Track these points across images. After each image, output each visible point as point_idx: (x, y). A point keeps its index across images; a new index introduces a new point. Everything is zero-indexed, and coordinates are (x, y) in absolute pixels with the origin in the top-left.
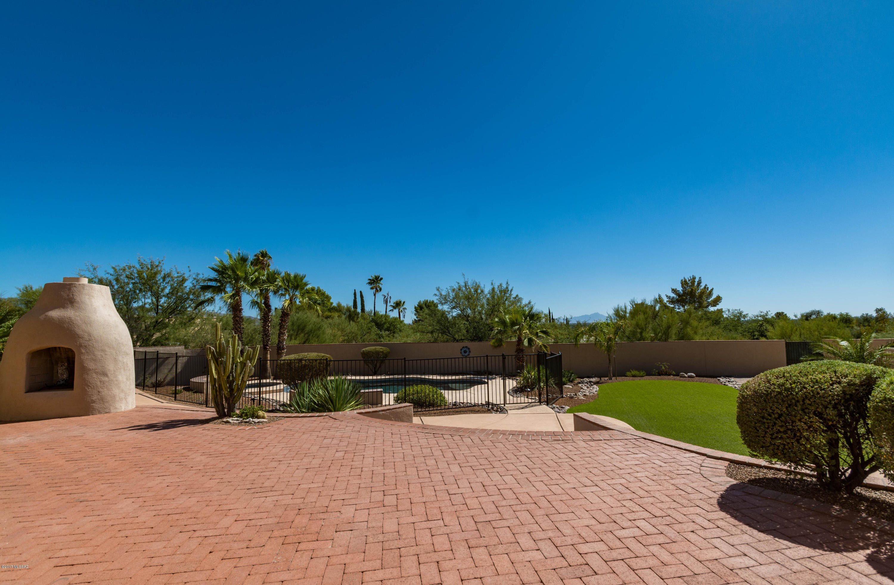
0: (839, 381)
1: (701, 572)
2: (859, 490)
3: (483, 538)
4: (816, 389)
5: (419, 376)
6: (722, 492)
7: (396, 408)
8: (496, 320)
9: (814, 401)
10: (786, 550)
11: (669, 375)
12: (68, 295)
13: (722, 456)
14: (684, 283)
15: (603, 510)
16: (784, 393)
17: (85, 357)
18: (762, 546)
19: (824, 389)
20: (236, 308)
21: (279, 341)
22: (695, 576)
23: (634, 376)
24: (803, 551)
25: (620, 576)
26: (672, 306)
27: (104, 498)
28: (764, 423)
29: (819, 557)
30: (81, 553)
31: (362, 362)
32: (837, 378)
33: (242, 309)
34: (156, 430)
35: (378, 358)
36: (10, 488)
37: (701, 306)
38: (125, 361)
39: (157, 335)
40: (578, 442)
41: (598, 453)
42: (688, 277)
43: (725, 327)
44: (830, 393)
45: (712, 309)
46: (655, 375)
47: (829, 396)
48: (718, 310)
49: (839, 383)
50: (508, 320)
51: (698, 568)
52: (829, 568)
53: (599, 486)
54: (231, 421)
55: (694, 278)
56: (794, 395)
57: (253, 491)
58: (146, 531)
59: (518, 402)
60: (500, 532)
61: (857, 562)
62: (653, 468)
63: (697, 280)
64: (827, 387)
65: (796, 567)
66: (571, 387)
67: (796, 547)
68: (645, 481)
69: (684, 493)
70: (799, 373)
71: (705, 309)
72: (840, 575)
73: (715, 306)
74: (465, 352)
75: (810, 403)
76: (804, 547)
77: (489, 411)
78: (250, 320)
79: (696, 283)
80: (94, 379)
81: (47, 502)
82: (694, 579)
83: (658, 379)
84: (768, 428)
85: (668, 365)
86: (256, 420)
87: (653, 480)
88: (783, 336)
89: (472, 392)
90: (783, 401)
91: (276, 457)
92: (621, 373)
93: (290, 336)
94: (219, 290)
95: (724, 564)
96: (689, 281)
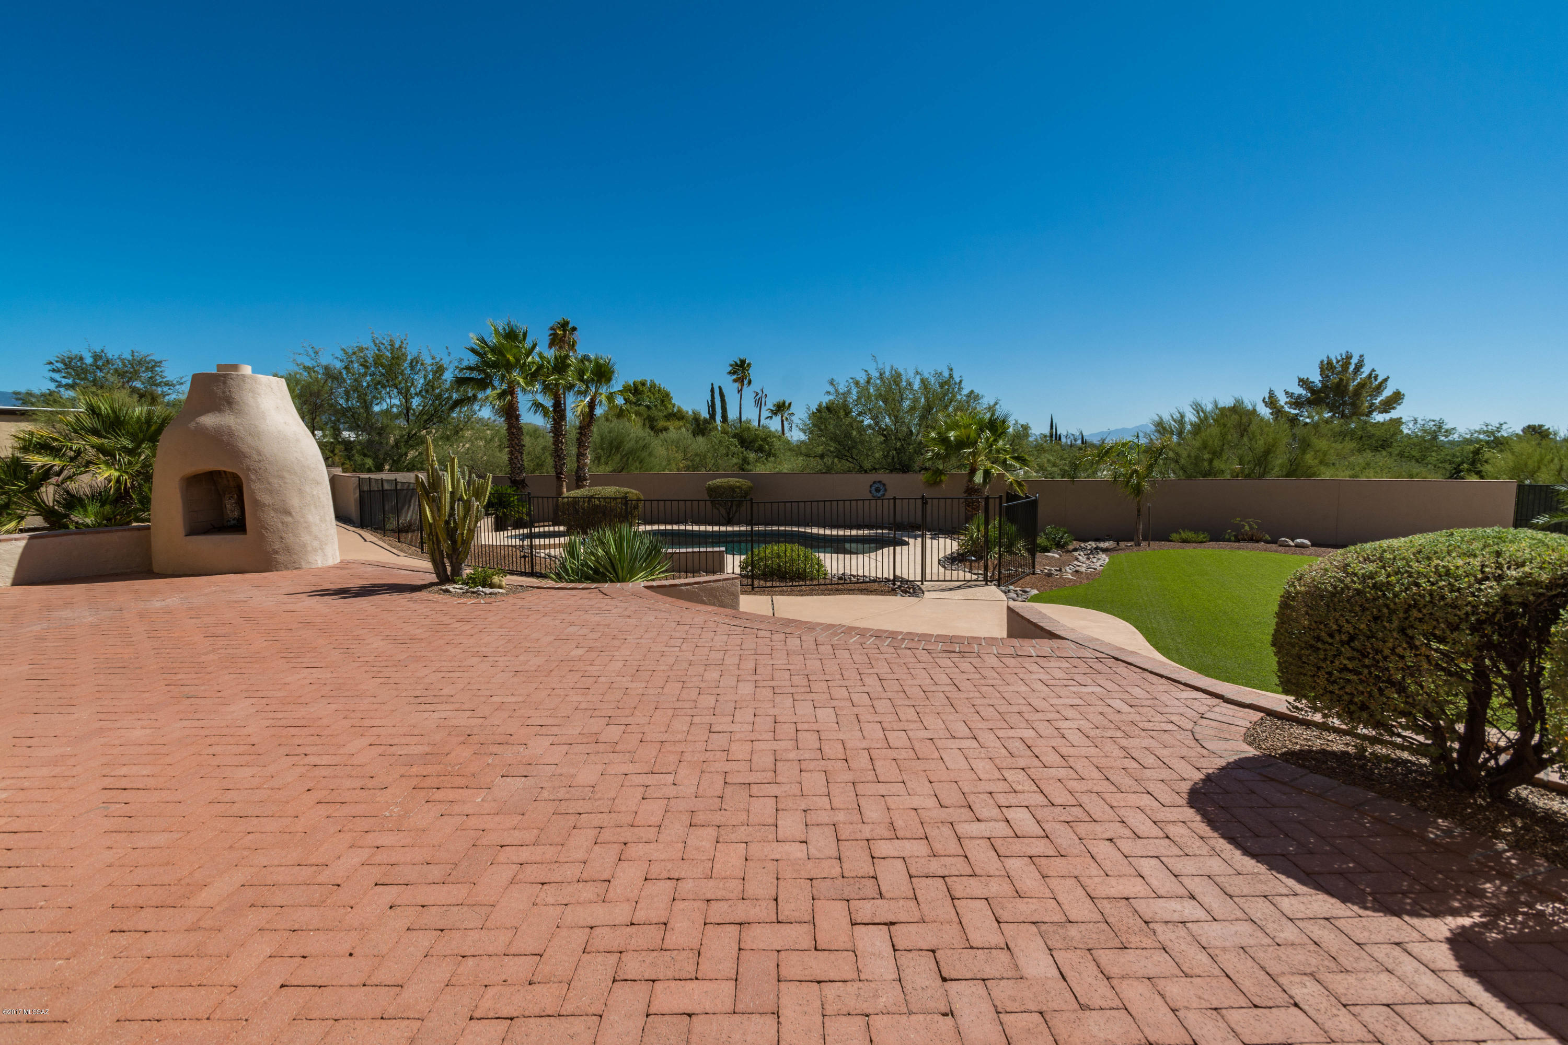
0: (1499, 575)
1: (1084, 919)
2: (1524, 791)
3: (723, 812)
4: (1441, 588)
5: (795, 529)
6: (1210, 771)
7: (710, 582)
8: (933, 435)
9: (1431, 614)
10: (1284, 898)
11: (1257, 541)
12: (224, 392)
13: (1254, 703)
14: (1327, 367)
15: (960, 783)
16: (1370, 593)
17: (256, 486)
18: (1237, 885)
19: (1459, 590)
20: (510, 413)
21: (578, 467)
22: (1068, 925)
23: (1185, 541)
24: (1323, 904)
25: (922, 905)
26: (1297, 412)
27: (219, 694)
28: (1319, 649)
29: (1349, 920)
30: (145, 772)
31: (708, 503)
32: (1497, 568)
33: (519, 415)
34: (345, 598)
35: (733, 497)
36: (117, 671)
37: (1356, 412)
38: (315, 493)
39: (412, 454)
40: (986, 658)
41: (1011, 679)
42: (1335, 354)
43: (1401, 455)
44: (1470, 599)
45: (1379, 417)
46: (1229, 541)
47: (1466, 605)
48: (1391, 420)
49: (1499, 578)
50: (952, 438)
51: (1081, 909)
52: (1358, 944)
53: (980, 739)
54: (451, 590)
55: (1349, 357)
56: (1388, 598)
57: (420, 700)
58: (242, 749)
59: (947, 579)
60: (756, 805)
61: (1431, 940)
62: (1101, 714)
63: (1354, 361)
64: (1465, 585)
65: (1289, 933)
66: (1057, 556)
67: (1311, 895)
68: (1070, 737)
69: (1136, 765)
70: (1414, 554)
71: (1365, 418)
72: (1375, 963)
73: (1386, 411)
74: (878, 490)
75: (1420, 616)
76: (1326, 897)
77: (893, 592)
78: (535, 432)
79: (1352, 368)
80: (272, 518)
81: (147, 695)
82: (1060, 931)
83: (1231, 548)
84: (1325, 660)
85: (1257, 523)
86: (488, 590)
87: (1088, 737)
88: (1516, 471)
89: (879, 558)
90: (1364, 609)
91: (483, 649)
92: (1160, 535)
93: (597, 459)
94: (483, 384)
95: (1138, 909)
96: (1338, 362)
